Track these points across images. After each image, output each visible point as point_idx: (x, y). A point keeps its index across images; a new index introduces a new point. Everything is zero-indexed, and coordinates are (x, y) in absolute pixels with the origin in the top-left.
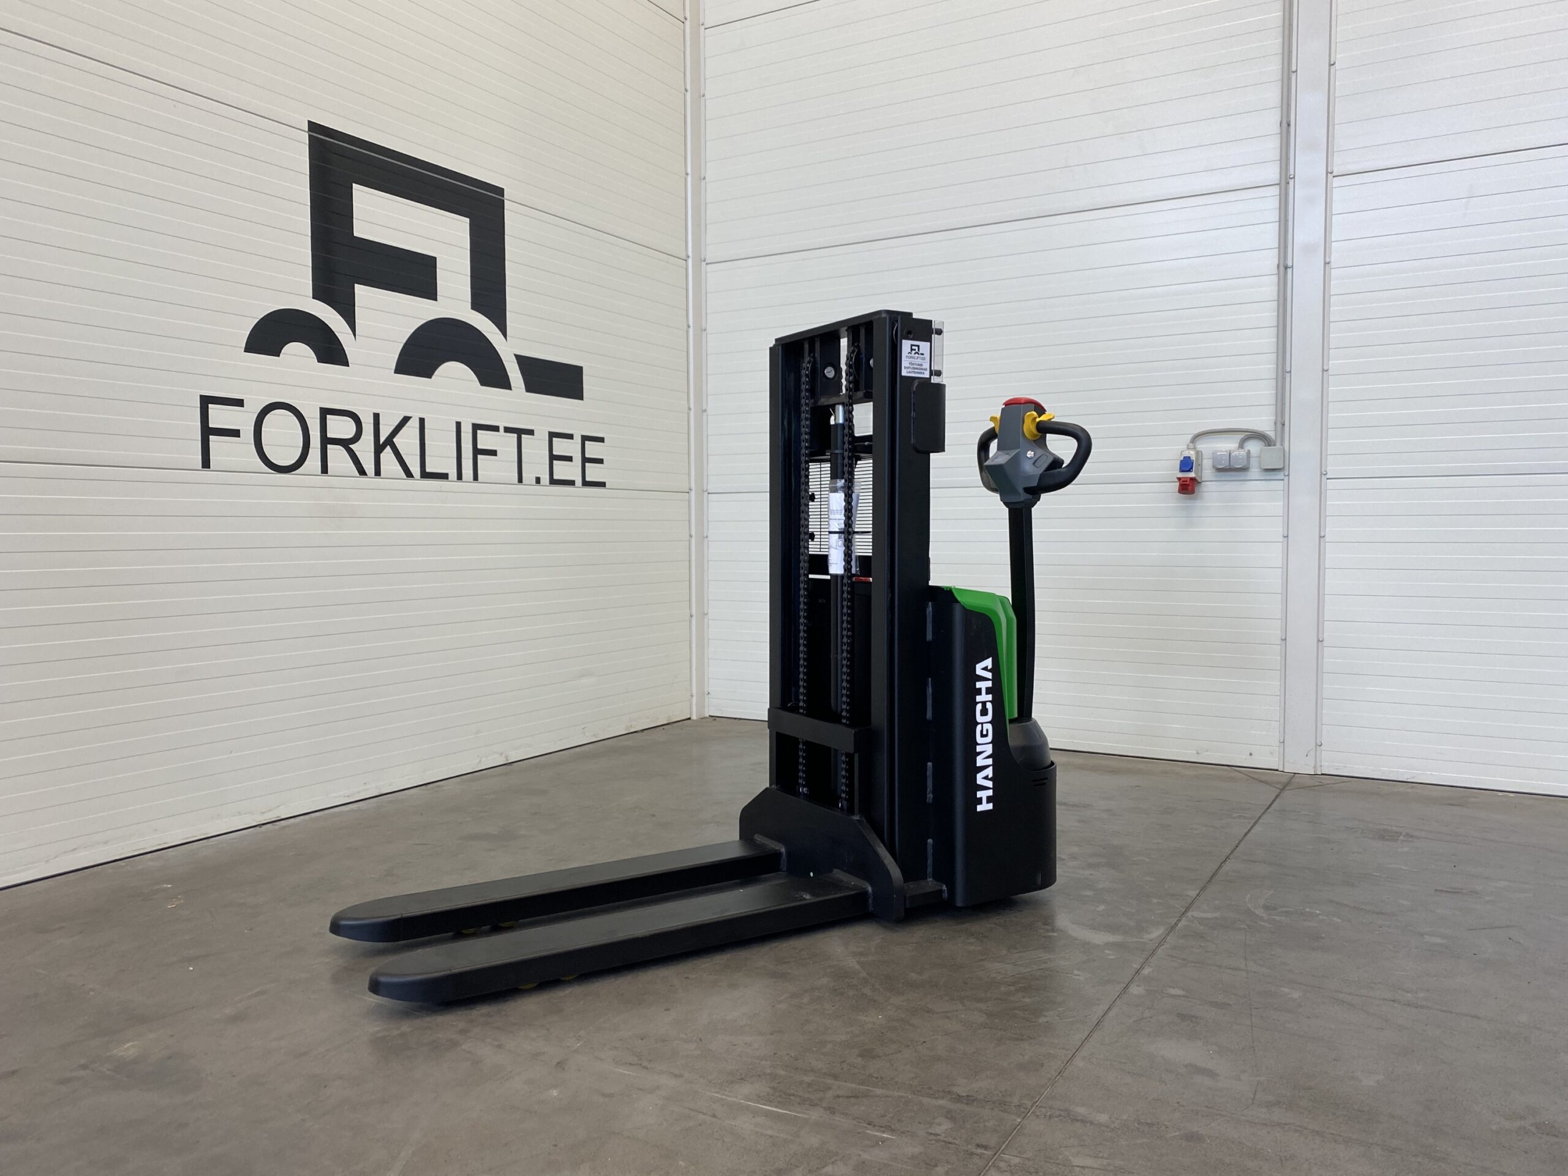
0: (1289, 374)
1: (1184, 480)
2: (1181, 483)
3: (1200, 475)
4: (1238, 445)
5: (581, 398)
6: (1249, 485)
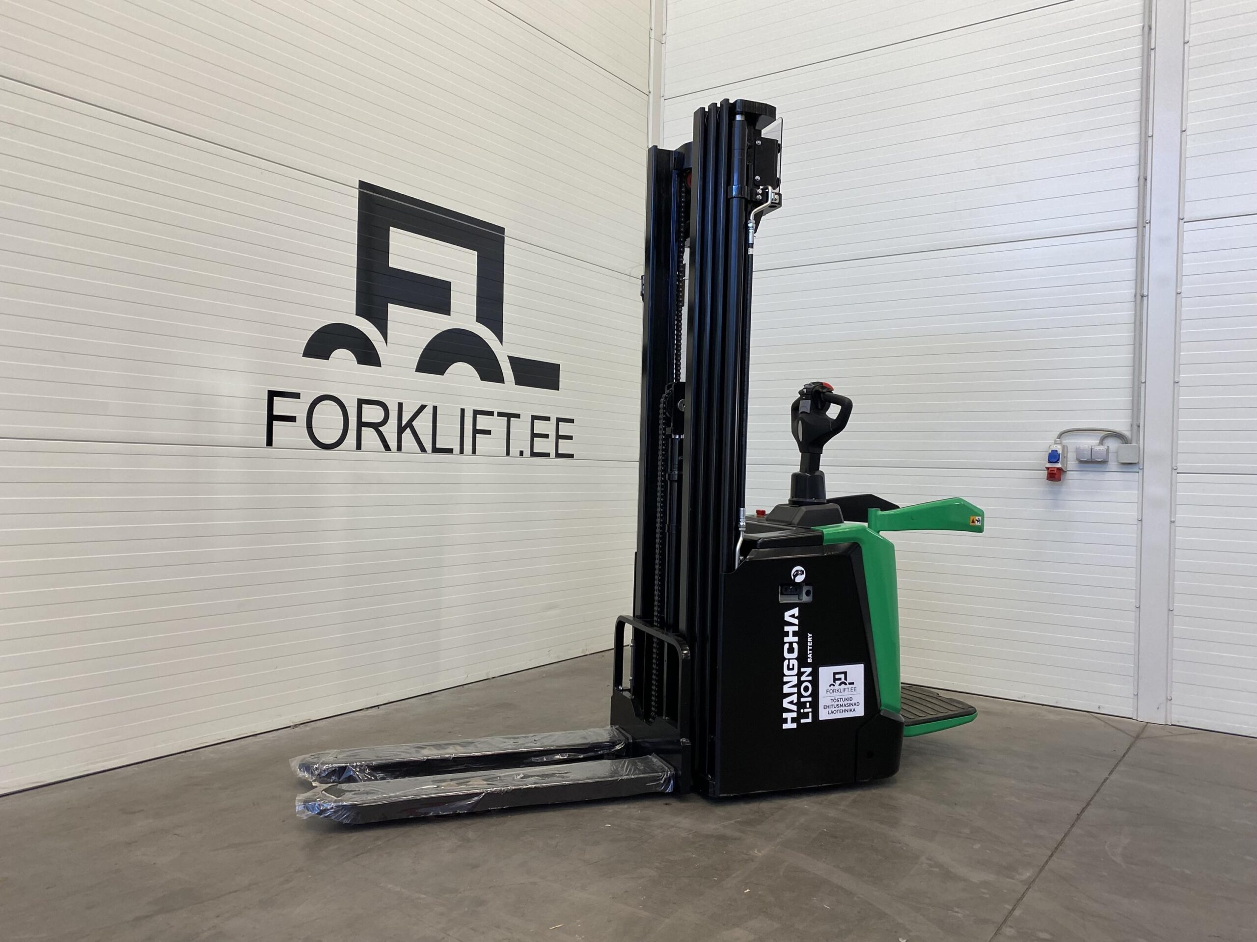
0: (1143, 385)
1: (1052, 469)
2: (1049, 472)
3: (1065, 465)
4: (1098, 442)
5: (557, 388)
6: (1108, 476)
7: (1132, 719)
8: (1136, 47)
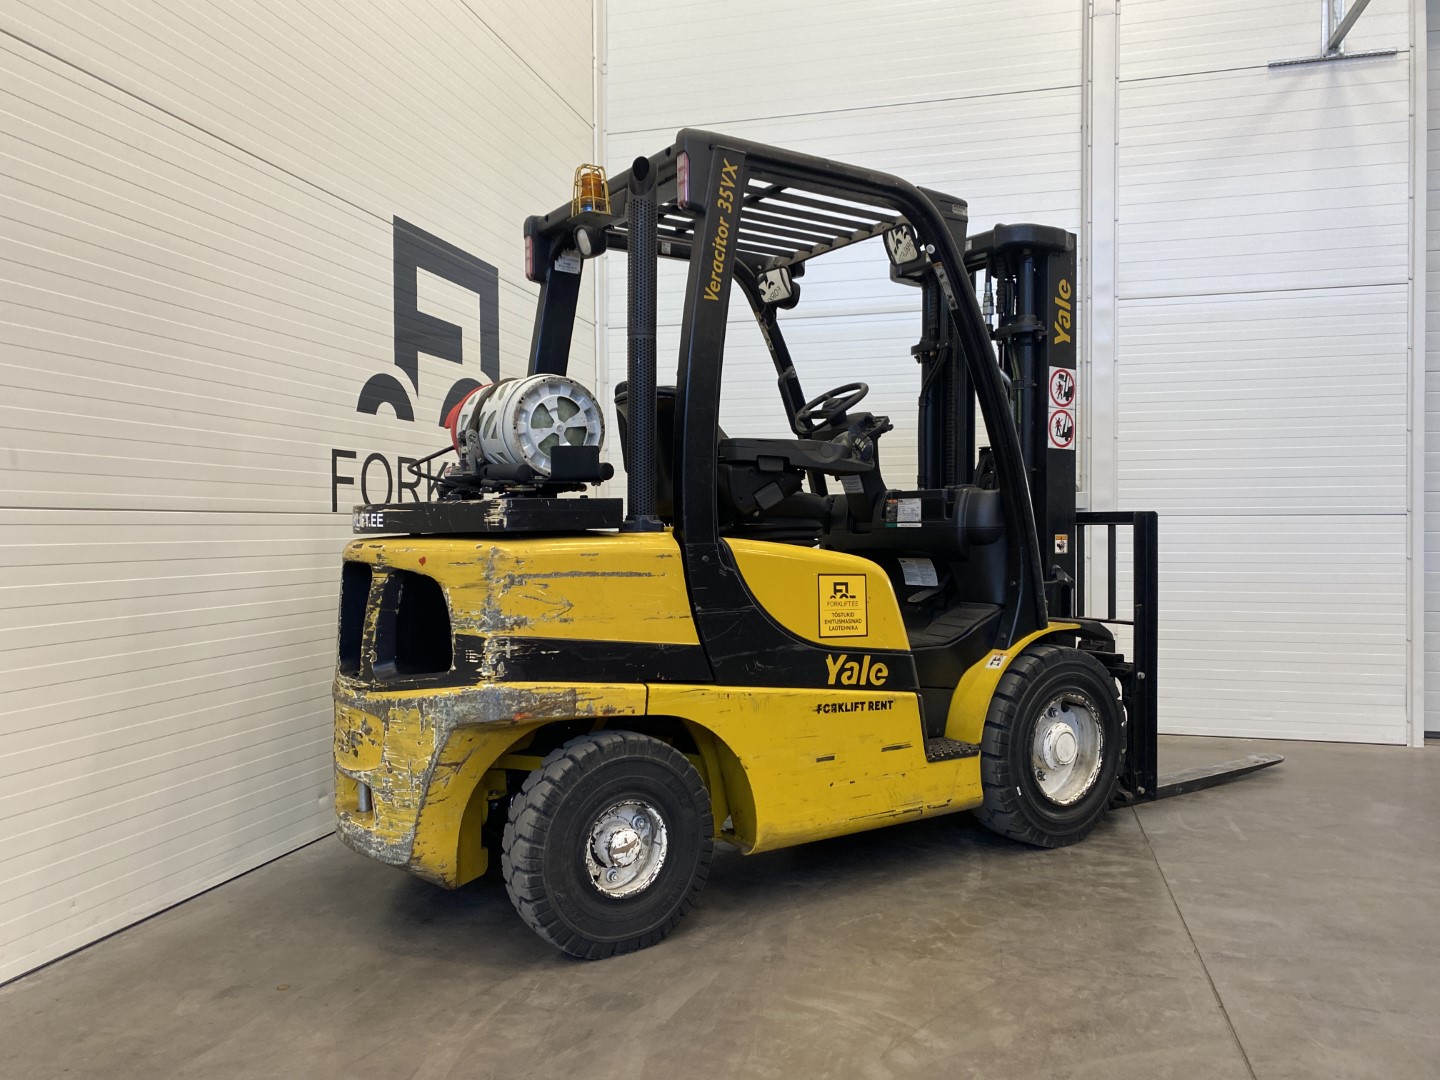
0: (1090, 440)
8: (1074, 142)
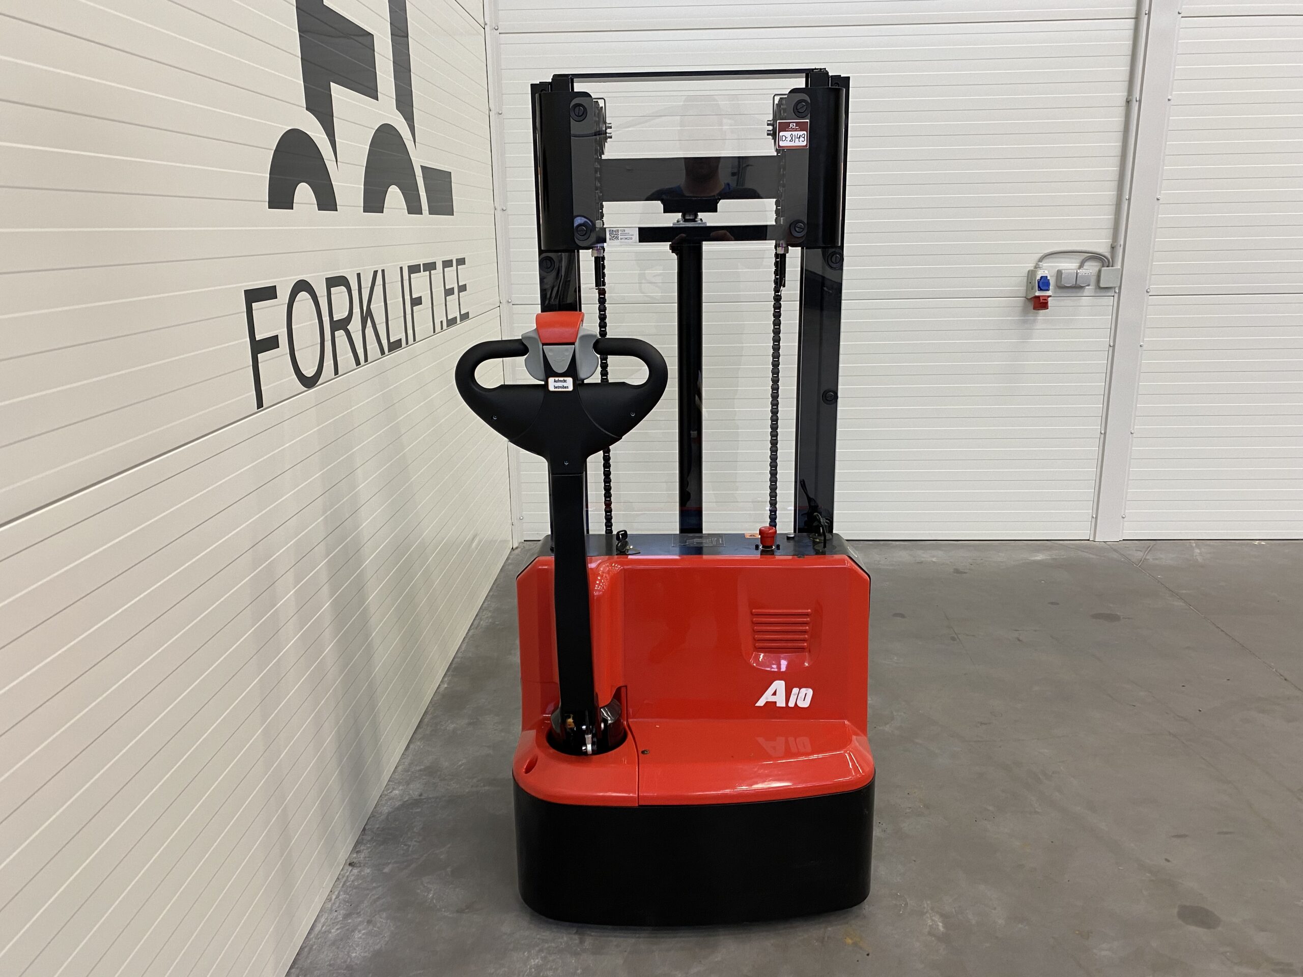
1: (1044, 298)
4: (1078, 265)
5: (451, 213)
6: (1085, 301)
7: (1089, 540)
